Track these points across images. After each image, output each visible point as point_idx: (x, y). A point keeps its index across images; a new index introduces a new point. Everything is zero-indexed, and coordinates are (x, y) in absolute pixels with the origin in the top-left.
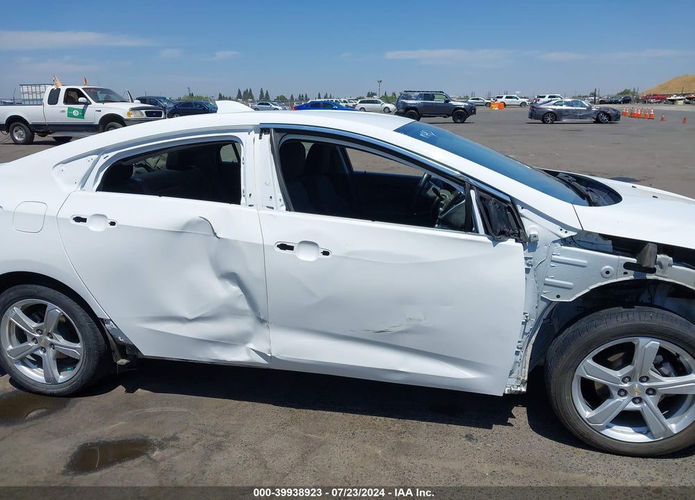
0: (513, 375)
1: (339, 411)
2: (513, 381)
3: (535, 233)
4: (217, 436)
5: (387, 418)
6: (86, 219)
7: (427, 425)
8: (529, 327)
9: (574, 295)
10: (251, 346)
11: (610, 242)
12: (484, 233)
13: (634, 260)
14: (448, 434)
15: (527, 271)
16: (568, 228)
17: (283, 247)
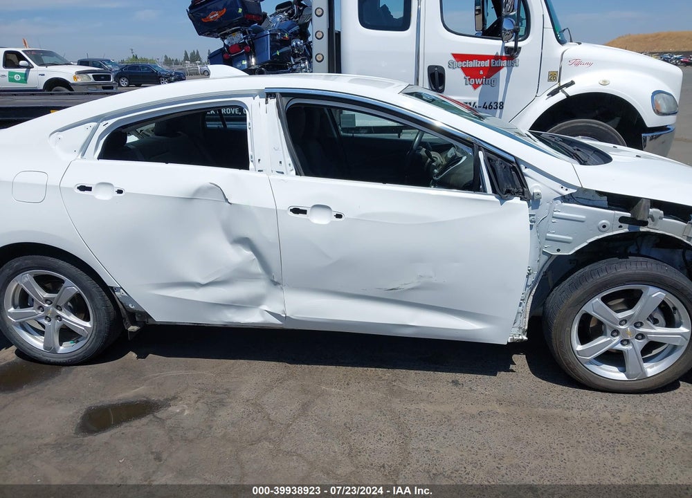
0: (515, 325)
1: (331, 364)
2: (515, 331)
3: (539, 191)
4: (218, 393)
5: (377, 369)
6: (91, 188)
7: (416, 373)
8: (532, 279)
9: (573, 248)
10: (264, 307)
11: (605, 198)
12: (491, 193)
13: (628, 215)
14: (435, 381)
15: (531, 226)
16: (568, 186)
17: (296, 211)
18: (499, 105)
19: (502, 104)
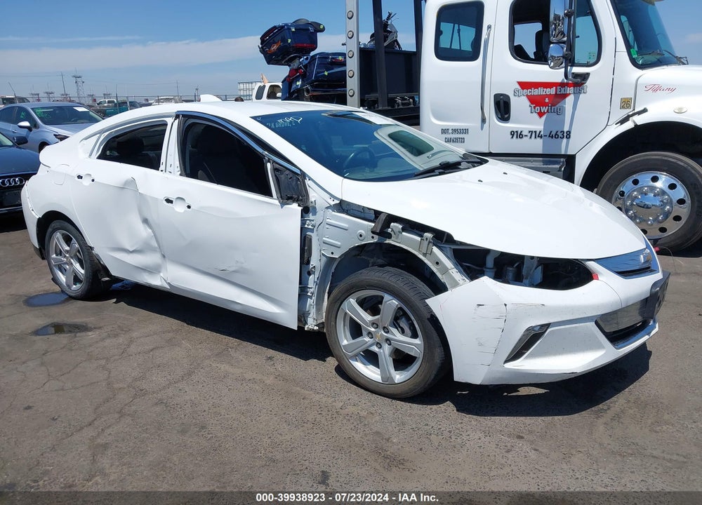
18: (565, 134)
19: (569, 133)
